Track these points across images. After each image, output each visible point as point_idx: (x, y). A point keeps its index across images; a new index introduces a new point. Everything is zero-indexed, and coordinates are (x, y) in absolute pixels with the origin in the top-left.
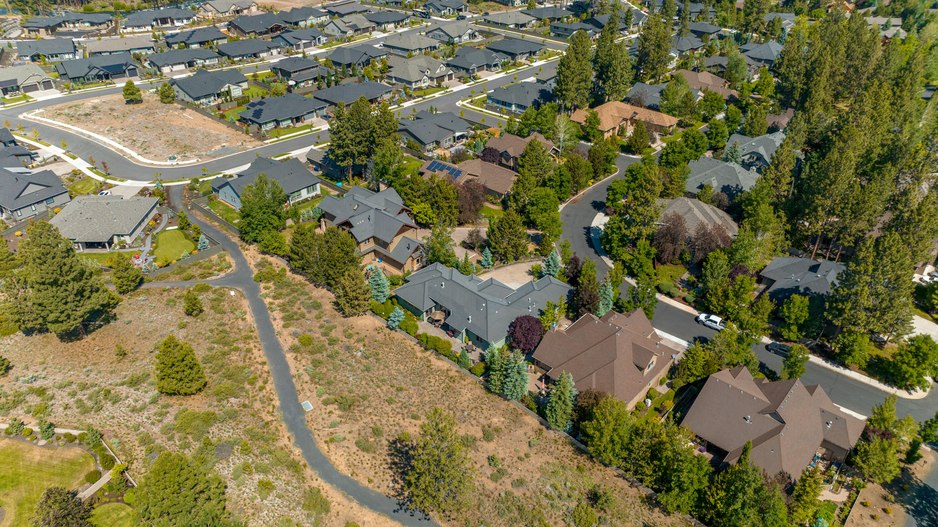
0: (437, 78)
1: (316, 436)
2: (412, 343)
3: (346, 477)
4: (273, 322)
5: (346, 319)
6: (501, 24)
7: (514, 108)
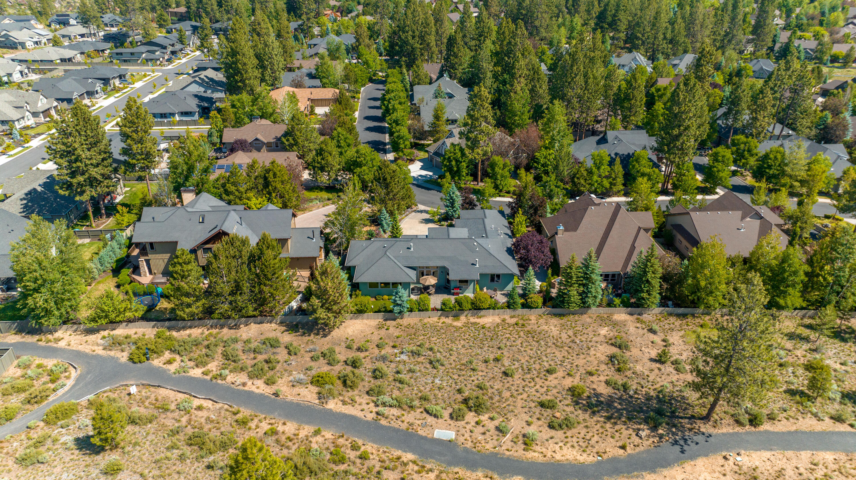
0: (42, 112)
1: (507, 453)
2: (435, 319)
3: (599, 462)
4: (246, 388)
5: (329, 337)
6: (41, 61)
7: (177, 118)
